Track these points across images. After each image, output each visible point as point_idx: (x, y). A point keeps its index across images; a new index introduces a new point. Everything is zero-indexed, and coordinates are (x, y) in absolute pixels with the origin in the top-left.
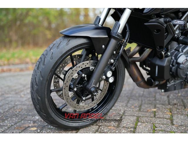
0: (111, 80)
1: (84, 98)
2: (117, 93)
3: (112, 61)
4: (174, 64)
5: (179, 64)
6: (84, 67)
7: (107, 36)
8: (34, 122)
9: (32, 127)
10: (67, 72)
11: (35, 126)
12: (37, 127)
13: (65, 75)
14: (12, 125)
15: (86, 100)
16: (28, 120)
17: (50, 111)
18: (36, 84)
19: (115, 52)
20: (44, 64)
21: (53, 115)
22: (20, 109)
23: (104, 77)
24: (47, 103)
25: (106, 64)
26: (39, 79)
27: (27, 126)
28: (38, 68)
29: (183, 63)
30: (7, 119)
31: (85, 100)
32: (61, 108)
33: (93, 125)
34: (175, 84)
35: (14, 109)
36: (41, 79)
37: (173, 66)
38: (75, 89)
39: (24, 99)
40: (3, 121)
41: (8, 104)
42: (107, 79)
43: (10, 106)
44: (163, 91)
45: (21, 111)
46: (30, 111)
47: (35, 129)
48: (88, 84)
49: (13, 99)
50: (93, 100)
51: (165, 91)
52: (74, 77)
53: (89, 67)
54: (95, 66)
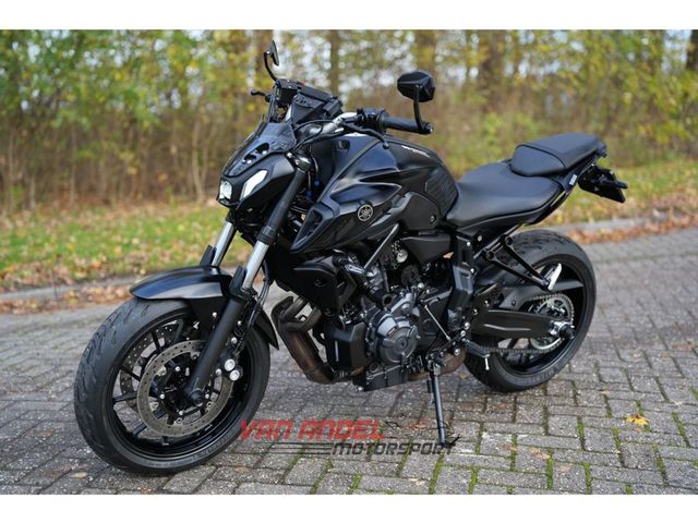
0: (235, 376)
1: (181, 413)
2: (253, 398)
3: (234, 340)
4: (372, 337)
5: (381, 337)
6: (178, 353)
7: (221, 295)
8: (82, 461)
9: (78, 471)
10: (147, 360)
11: (83, 470)
12: (88, 472)
13: (143, 367)
14: (34, 469)
15: (185, 415)
16: (69, 458)
17: (113, 439)
18: (86, 391)
19: (239, 322)
20: (99, 354)
21: (119, 447)
22: (48, 430)
23: (219, 371)
24: (105, 424)
25: (223, 347)
26: (91, 382)
27: (66, 469)
28: (88, 361)
29: (388, 335)
30: (21, 456)
31: (183, 417)
32: (135, 433)
33: (204, 464)
34: (384, 375)
35: (35, 431)
36: (94, 380)
37: (371, 340)
38: (162, 396)
39: (59, 405)
40: (15, 459)
41: (18, 418)
42: (226, 374)
43: (25, 423)
44: (360, 389)
45: (52, 436)
46: (71, 434)
47: (84, 474)
48: (187, 385)
49: (31, 406)
50: (203, 413)
51: (365, 390)
52: (158, 373)
53: (189, 354)
54: (200, 350)
